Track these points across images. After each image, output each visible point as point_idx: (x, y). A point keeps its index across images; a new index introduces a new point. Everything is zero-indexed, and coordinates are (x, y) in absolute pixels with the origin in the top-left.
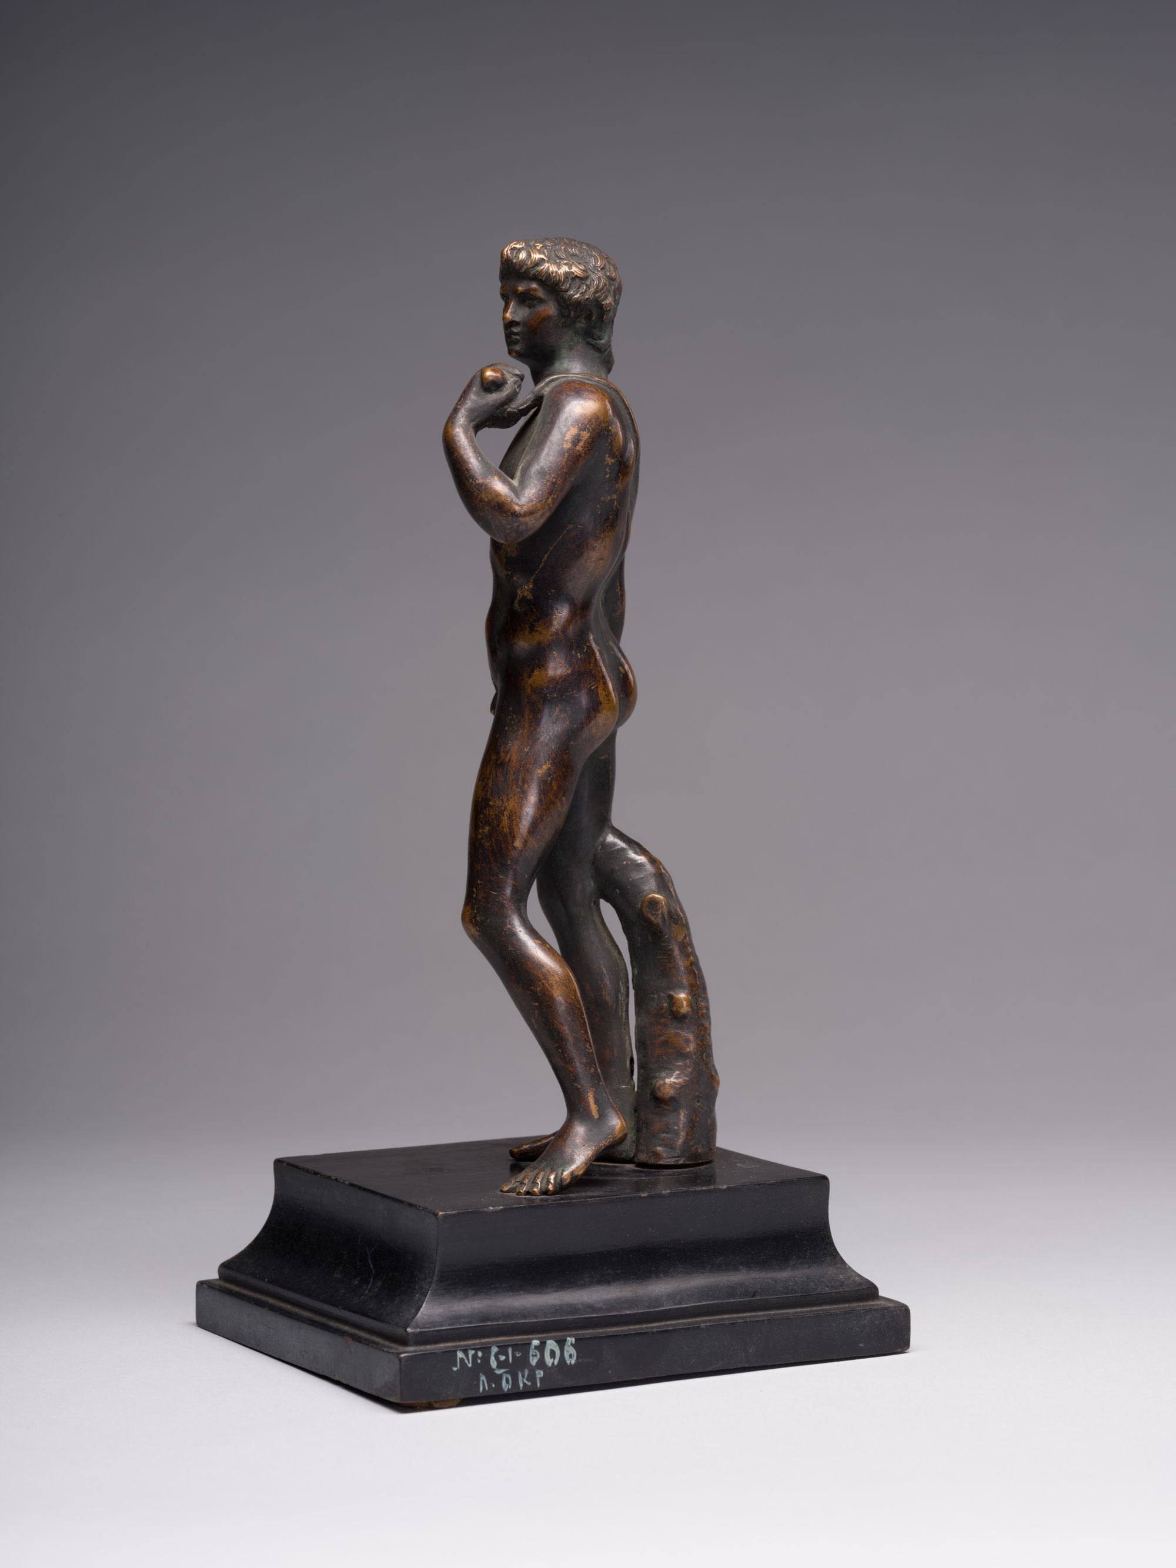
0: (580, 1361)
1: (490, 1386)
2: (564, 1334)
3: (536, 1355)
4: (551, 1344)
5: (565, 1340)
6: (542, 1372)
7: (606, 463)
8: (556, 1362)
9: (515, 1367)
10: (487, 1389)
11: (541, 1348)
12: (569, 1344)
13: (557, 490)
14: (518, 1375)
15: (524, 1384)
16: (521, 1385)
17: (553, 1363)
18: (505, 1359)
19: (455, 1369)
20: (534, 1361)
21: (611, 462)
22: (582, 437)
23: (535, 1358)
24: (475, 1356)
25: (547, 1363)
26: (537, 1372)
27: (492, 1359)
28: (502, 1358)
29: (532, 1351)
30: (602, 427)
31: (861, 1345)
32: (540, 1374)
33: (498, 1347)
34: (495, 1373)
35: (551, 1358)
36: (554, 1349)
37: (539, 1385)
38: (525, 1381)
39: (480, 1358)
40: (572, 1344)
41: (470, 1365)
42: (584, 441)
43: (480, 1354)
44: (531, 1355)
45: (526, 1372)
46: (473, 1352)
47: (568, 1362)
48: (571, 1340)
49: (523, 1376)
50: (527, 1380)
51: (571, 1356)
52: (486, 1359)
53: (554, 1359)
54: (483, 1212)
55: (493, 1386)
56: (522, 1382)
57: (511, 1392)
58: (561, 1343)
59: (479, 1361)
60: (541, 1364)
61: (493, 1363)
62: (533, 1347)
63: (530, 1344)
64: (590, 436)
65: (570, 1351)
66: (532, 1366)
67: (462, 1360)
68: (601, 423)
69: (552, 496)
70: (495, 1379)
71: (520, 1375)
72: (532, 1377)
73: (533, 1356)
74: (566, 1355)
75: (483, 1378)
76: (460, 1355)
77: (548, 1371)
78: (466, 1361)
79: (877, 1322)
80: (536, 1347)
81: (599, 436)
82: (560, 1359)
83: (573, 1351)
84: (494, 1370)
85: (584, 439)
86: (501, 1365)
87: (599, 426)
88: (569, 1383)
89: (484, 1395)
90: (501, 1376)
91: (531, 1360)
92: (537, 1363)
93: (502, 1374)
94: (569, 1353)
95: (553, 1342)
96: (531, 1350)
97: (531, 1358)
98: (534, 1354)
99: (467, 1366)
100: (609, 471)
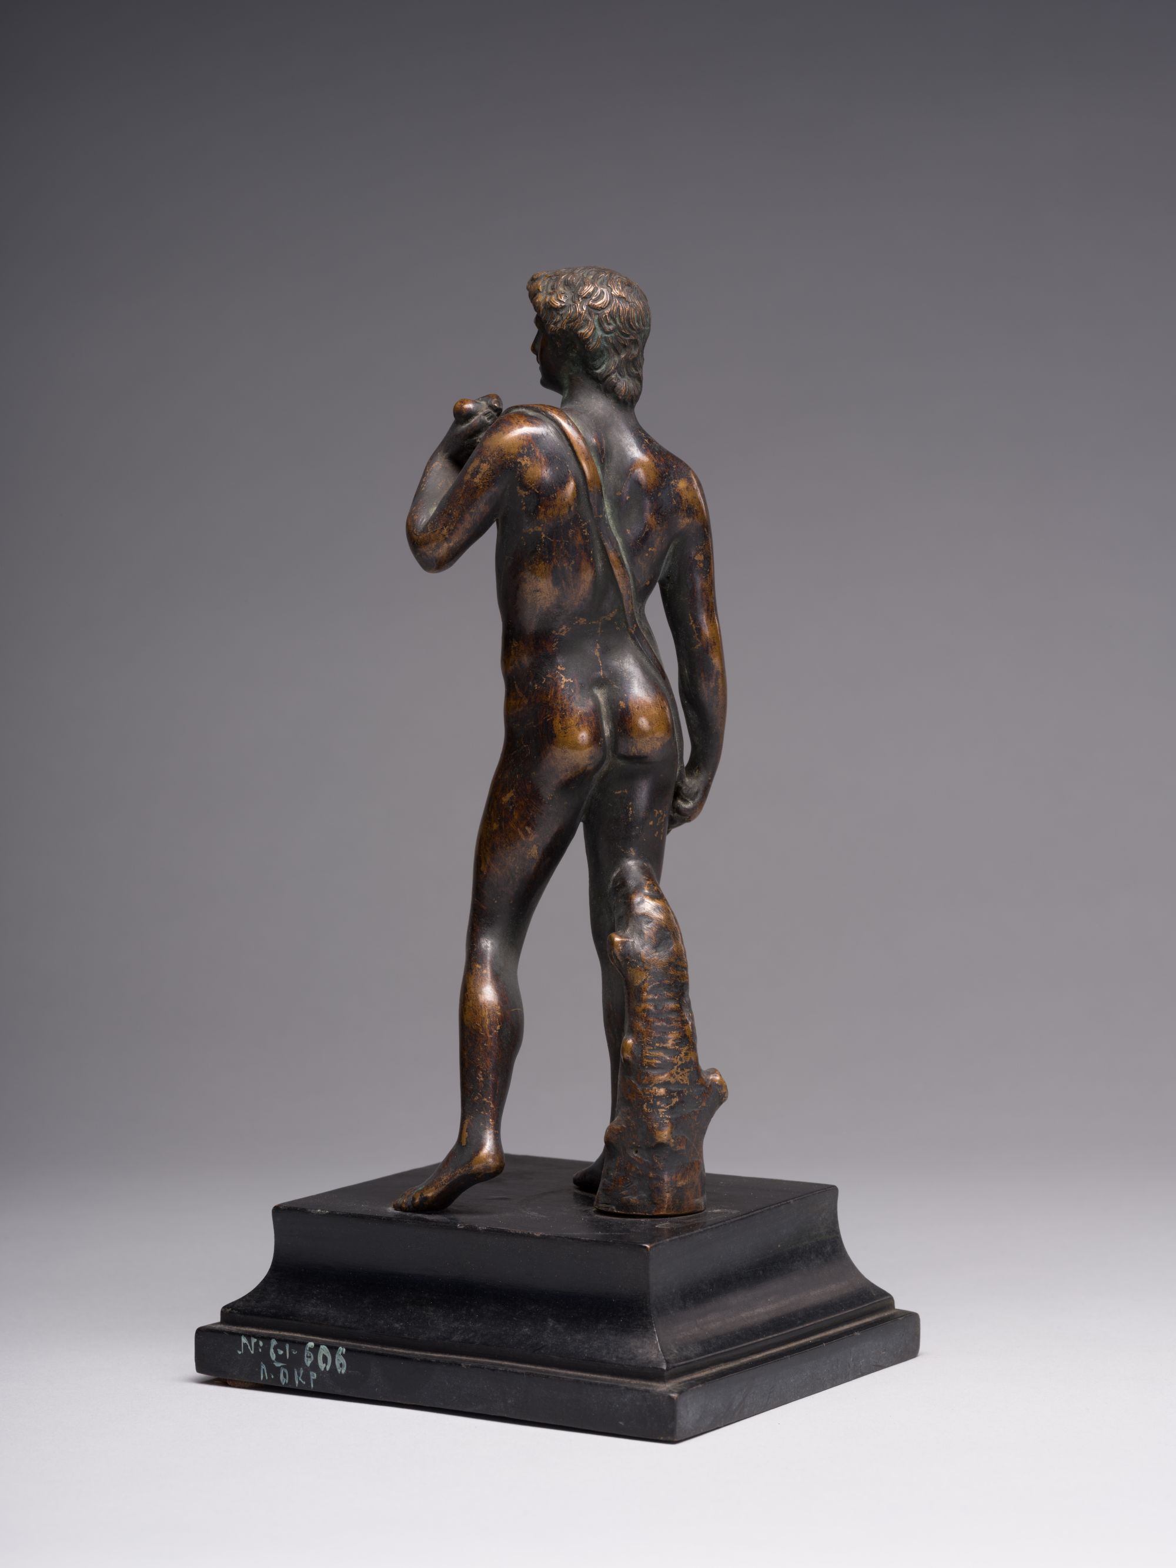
0: (350, 1372)
1: (269, 1376)
2: (337, 1341)
3: (310, 1357)
4: (324, 1350)
5: (337, 1348)
6: (315, 1375)
7: (519, 495)
8: (328, 1368)
9: (294, 1363)
10: (267, 1378)
11: (315, 1350)
12: (340, 1353)
13: (453, 522)
14: (294, 1371)
15: (299, 1382)
16: (297, 1382)
17: (325, 1368)
18: (283, 1354)
19: (240, 1353)
20: (308, 1362)
21: (525, 494)
22: (482, 469)
23: (309, 1359)
24: (257, 1344)
25: (320, 1367)
26: (311, 1373)
27: (272, 1351)
28: (281, 1352)
29: (307, 1353)
30: (507, 460)
31: (621, 1423)
32: (313, 1376)
33: (277, 1340)
34: (274, 1365)
35: (324, 1363)
36: (327, 1355)
37: (312, 1386)
38: (300, 1379)
39: (261, 1347)
40: (342, 1354)
41: (252, 1352)
42: (482, 473)
43: (261, 1344)
44: (306, 1355)
45: (302, 1372)
46: (255, 1340)
47: (339, 1371)
48: (342, 1350)
49: (299, 1374)
50: (302, 1378)
51: (341, 1365)
52: (266, 1349)
53: (326, 1364)
54: (310, 1212)
55: (273, 1377)
56: (298, 1380)
57: (288, 1387)
58: (333, 1349)
59: (260, 1350)
60: (315, 1366)
61: (273, 1356)
62: (308, 1349)
63: (305, 1344)
64: (490, 468)
65: (340, 1360)
66: (307, 1366)
67: (245, 1345)
68: (505, 454)
69: (447, 527)
70: (273, 1370)
71: (296, 1372)
72: (306, 1377)
73: (307, 1357)
74: (337, 1364)
75: (263, 1367)
76: (244, 1340)
77: (321, 1375)
78: (249, 1348)
79: (638, 1403)
80: (310, 1349)
81: (502, 469)
82: (331, 1365)
83: (344, 1361)
84: (273, 1362)
85: (483, 471)
86: (279, 1358)
87: (502, 458)
88: (340, 1392)
89: (264, 1383)
90: (279, 1368)
91: (305, 1361)
92: (311, 1364)
93: (280, 1367)
94: (340, 1363)
95: (326, 1347)
96: (306, 1351)
97: (306, 1358)
98: (309, 1355)
99: (250, 1352)
100: (524, 504)
